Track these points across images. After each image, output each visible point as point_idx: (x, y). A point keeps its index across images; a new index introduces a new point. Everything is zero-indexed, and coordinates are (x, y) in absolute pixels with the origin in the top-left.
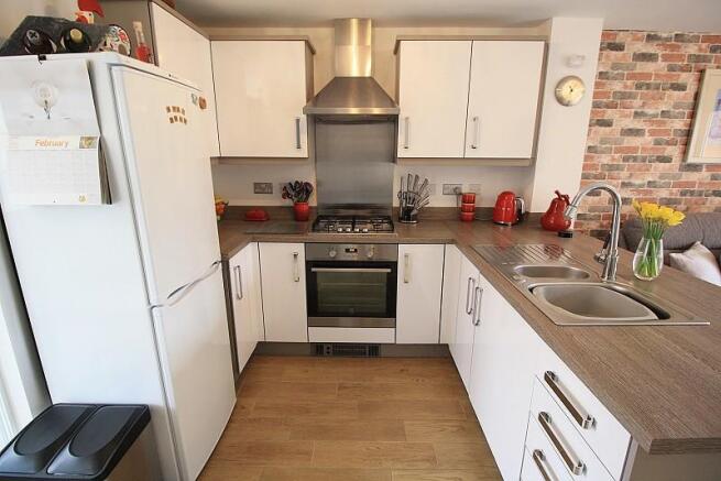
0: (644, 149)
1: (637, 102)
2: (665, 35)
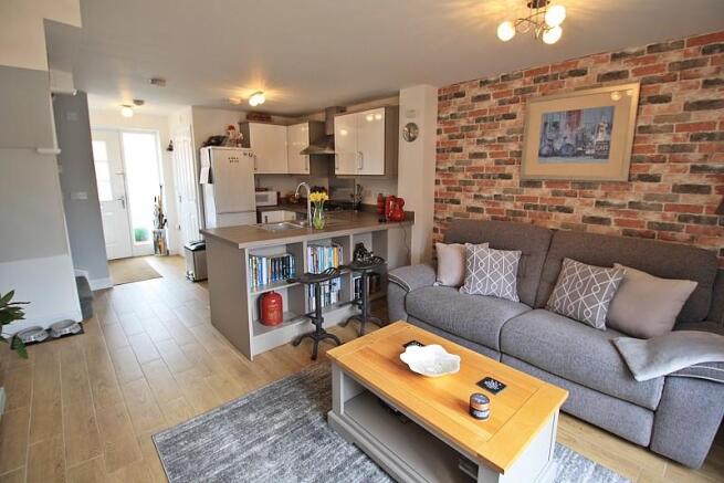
0: (488, 168)
1: (478, 132)
2: (493, 79)
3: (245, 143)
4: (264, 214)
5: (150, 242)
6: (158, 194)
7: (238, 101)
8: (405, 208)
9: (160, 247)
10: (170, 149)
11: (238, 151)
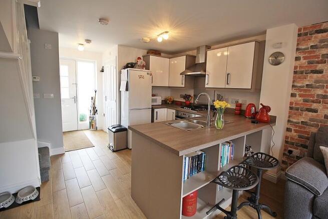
3: (147, 67)
4: (156, 110)
5: (87, 122)
6: (93, 95)
7: (148, 40)
8: (270, 114)
9: (92, 126)
10: (102, 71)
11: (144, 72)
